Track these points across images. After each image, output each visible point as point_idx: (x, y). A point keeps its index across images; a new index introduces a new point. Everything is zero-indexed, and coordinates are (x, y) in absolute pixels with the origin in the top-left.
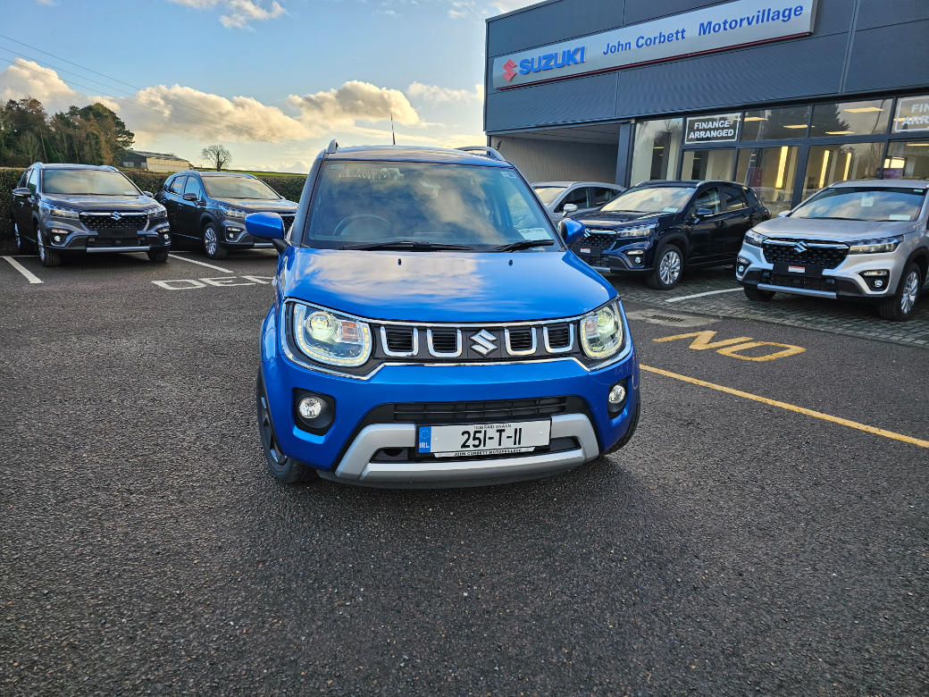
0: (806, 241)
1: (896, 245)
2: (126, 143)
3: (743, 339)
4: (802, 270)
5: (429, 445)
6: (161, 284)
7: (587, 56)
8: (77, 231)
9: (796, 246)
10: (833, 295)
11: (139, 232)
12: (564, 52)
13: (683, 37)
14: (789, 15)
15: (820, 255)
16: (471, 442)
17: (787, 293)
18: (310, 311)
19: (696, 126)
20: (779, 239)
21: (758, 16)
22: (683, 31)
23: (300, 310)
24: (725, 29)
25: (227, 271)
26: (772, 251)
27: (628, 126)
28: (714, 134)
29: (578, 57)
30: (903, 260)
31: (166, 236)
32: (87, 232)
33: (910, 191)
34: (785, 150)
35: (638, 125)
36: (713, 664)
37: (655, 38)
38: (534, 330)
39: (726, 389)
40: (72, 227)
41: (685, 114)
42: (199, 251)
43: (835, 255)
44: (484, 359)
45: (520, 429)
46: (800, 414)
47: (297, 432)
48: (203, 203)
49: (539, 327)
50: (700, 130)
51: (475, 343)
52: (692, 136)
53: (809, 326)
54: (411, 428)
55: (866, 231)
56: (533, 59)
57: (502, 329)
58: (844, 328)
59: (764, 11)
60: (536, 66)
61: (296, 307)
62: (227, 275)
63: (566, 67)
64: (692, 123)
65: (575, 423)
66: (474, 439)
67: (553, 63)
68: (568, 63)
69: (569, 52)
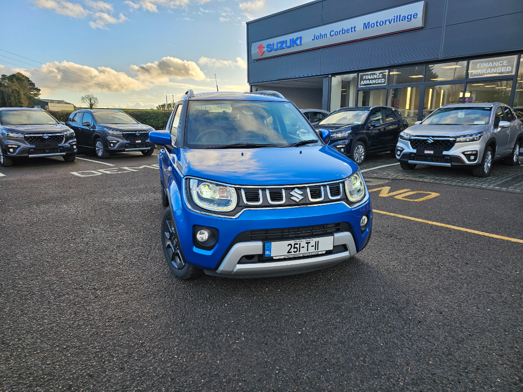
0: (433, 137)
1: (480, 137)
2: (36, 95)
3: (406, 190)
4: (432, 152)
5: (270, 252)
6: (75, 173)
7: (303, 41)
8: (23, 145)
9: (428, 140)
10: (449, 164)
11: (59, 145)
12: (290, 40)
13: (355, 31)
14: (411, 18)
15: (441, 144)
16: (292, 250)
17: (423, 165)
18: (200, 182)
19: (364, 77)
20: (418, 136)
21: (394, 19)
22: (355, 27)
23: (193, 182)
24: (377, 26)
25: (112, 165)
26: (415, 143)
27: (328, 78)
28: (374, 81)
29: (298, 42)
30: (484, 145)
31: (75, 147)
32: (29, 146)
33: (483, 109)
34: (409, 89)
35: (333, 78)
36: (440, 360)
37: (340, 31)
38: (322, 187)
39: (405, 217)
40: (20, 143)
41: (358, 72)
42: (93, 154)
43: (449, 144)
44: (297, 204)
45: (318, 242)
46: (447, 228)
47: (195, 250)
48: (94, 127)
49: (325, 186)
50: (366, 80)
51: (292, 196)
52: (362, 83)
53: (438, 182)
54: (260, 244)
55: (464, 130)
56: (273, 43)
57: (305, 188)
58: (456, 182)
59: (397, 16)
60: (275, 47)
61: (191, 180)
62: (112, 167)
63: (292, 47)
64: (362, 76)
65: (345, 237)
66: (294, 248)
67: (284, 45)
68: (293, 45)
69: (293, 39)
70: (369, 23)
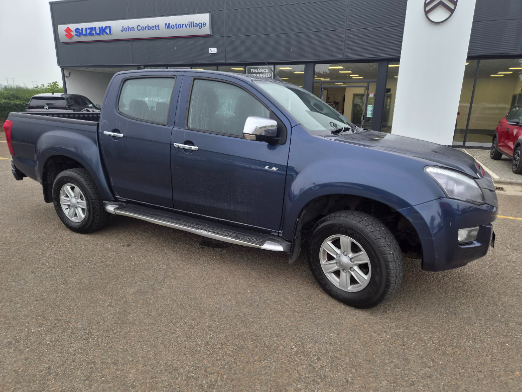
7: (112, 31)
12: (99, 28)
13: (159, 29)
14: (201, 26)
21: (189, 24)
22: (158, 26)
24: (176, 28)
29: (108, 31)
37: (146, 27)
56: (82, 29)
60: (84, 33)
67: (94, 32)
68: (103, 34)
69: (102, 27)
70: (169, 24)
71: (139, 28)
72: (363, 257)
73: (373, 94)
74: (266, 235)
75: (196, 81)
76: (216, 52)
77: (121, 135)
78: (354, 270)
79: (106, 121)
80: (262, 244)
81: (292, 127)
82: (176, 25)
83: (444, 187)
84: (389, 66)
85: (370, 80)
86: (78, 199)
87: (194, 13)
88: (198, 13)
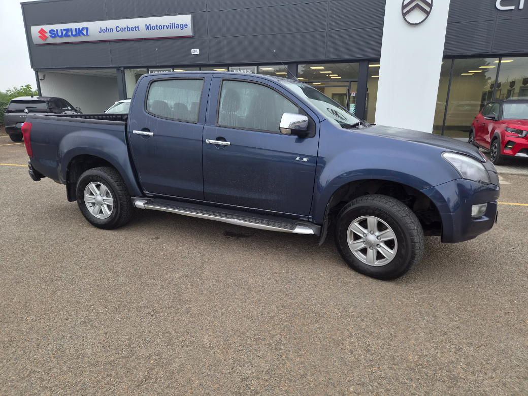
7: (90, 32)
12: (76, 29)
13: (138, 30)
14: (183, 27)
21: (170, 25)
22: (138, 27)
24: (157, 29)
27: (121, 71)
29: (85, 32)
35: (125, 71)
37: (125, 29)
41: (148, 67)
56: (57, 30)
60: (60, 34)
63: (79, 37)
64: (152, 71)
67: (70, 34)
68: (80, 35)
69: (79, 29)
70: (150, 25)
71: (118, 29)
72: (390, 234)
73: (355, 94)
74: (296, 221)
75: (224, 82)
76: (198, 53)
77: (151, 134)
78: (381, 246)
79: (135, 121)
80: (294, 229)
81: (320, 122)
82: (157, 26)
83: (459, 169)
84: (370, 66)
85: (352, 80)
86: (103, 196)
87: (175, 14)
88: (179, 14)
